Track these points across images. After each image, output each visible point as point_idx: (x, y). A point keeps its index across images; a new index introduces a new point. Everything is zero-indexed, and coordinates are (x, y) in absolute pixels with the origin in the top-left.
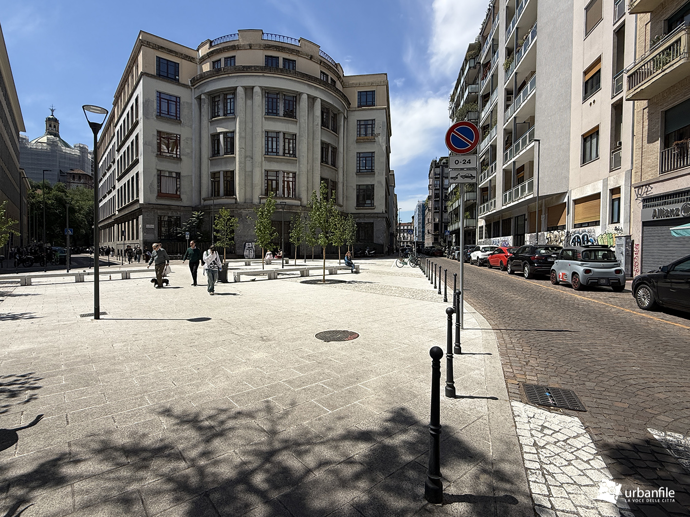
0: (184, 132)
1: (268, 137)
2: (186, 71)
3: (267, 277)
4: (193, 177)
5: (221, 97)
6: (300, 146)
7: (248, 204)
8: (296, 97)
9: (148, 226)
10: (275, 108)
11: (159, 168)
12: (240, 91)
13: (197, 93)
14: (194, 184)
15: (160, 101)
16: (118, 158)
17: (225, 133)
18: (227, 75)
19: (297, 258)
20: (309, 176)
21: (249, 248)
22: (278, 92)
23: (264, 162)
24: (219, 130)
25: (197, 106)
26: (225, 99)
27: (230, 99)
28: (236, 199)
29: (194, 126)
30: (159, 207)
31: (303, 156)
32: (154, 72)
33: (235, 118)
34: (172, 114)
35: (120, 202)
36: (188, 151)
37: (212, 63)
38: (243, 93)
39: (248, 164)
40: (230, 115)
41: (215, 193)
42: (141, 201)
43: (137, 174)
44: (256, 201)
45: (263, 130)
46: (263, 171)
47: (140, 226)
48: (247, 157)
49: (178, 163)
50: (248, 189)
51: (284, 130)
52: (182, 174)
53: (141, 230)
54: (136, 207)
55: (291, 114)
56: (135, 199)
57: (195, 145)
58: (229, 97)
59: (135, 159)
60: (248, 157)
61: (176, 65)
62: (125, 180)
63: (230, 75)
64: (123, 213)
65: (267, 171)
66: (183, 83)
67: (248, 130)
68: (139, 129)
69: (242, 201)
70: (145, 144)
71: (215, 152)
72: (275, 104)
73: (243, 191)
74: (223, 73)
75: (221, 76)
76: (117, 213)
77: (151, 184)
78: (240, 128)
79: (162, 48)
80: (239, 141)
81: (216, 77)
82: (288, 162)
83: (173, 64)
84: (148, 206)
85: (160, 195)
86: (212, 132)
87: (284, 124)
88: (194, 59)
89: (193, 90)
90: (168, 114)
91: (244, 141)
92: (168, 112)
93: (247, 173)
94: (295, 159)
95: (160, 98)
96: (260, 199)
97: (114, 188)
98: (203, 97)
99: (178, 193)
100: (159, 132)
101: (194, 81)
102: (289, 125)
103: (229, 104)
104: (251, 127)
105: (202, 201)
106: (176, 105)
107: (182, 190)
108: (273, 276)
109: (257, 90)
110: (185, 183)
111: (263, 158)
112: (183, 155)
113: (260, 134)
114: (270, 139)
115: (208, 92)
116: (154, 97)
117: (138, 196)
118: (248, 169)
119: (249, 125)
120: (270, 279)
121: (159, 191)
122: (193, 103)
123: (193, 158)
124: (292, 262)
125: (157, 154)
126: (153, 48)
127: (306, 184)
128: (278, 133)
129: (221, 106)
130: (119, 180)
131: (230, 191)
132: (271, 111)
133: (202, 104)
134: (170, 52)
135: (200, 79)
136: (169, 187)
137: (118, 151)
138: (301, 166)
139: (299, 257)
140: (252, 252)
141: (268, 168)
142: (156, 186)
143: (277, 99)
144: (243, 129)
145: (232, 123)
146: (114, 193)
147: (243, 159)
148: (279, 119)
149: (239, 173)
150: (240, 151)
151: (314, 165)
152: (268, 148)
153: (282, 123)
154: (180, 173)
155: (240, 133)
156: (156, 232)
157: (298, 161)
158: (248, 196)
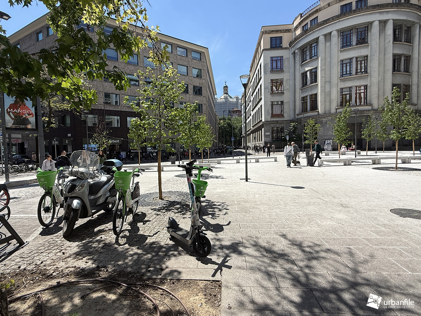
0: (285, 76)
1: (343, 64)
2: (286, 38)
3: (343, 164)
4: (291, 102)
5: (308, 47)
6: (371, 64)
7: (328, 114)
8: (368, 27)
9: (267, 134)
10: (348, 41)
11: (271, 101)
12: (322, 39)
13: (293, 50)
14: (292, 106)
15: (272, 62)
16: (252, 99)
17: (311, 70)
18: (312, 32)
19: (368, 150)
20: (380, 86)
21: (328, 144)
22: (351, 29)
23: (339, 83)
24: (307, 69)
25: (293, 58)
26: (311, 47)
27: (314, 46)
28: (318, 112)
29: (291, 71)
30: (272, 122)
31: (374, 71)
32: (269, 47)
33: (317, 58)
34: (279, 68)
35: (254, 122)
36: (287, 87)
37: (302, 28)
38: (324, 39)
39: (327, 87)
40: (314, 57)
41: (304, 110)
42: (263, 120)
43: (261, 106)
44: (333, 111)
45: (339, 60)
46: (339, 89)
47: (263, 134)
48: (326, 82)
49: (282, 95)
50: (327, 104)
51: (357, 55)
52: (284, 102)
53: (263, 136)
54: (261, 124)
55: (363, 41)
56: (260, 119)
57: (292, 82)
58: (313, 45)
59: (260, 98)
60: (328, 81)
61: (281, 38)
62: (255, 110)
63: (314, 30)
64: (255, 128)
65: (342, 89)
66: (285, 47)
67: (327, 63)
68: (262, 81)
69: (323, 112)
70: (265, 89)
71: (304, 84)
72: (348, 38)
73: (323, 106)
74: (309, 31)
75: (308, 34)
76: (252, 128)
77: (268, 110)
78: (321, 64)
79: (273, 31)
80: (321, 72)
81: (305, 36)
82: (360, 78)
83: (279, 38)
84: (266, 123)
85: (273, 116)
86: (302, 71)
88: (291, 30)
89: (290, 49)
90: (276, 68)
91: (324, 72)
92: (276, 67)
93: (326, 93)
94: (367, 74)
95: (272, 60)
96: (337, 109)
97: (250, 115)
98: (296, 51)
99: (282, 113)
100: (272, 80)
101: (291, 44)
102: (361, 50)
103: (313, 50)
104: (329, 61)
105: (296, 116)
106: (281, 62)
107: (284, 111)
108: (347, 163)
109: (334, 33)
110: (286, 106)
111: (339, 80)
112: (285, 90)
113: (336, 64)
114: (344, 65)
115: (299, 47)
116: (269, 61)
117: (261, 118)
118: (327, 90)
119: (328, 60)
120: (345, 165)
121: (272, 114)
122: (291, 57)
123: (291, 91)
124: (363, 153)
125: (271, 93)
126: (268, 33)
127: (377, 92)
128: (351, 59)
129: (308, 53)
130: (253, 110)
131: (314, 107)
132: (346, 44)
133: (296, 56)
134: (277, 31)
135: (295, 40)
136: (277, 111)
137: (252, 95)
138: (372, 79)
139: (370, 149)
140: (330, 146)
141: (343, 86)
142: (270, 112)
143: (350, 34)
144: (324, 64)
145: (316, 62)
146: (251, 117)
147: (324, 84)
148: (352, 48)
149: (321, 94)
150: (321, 79)
151: (386, 75)
152: (343, 72)
153: (355, 50)
154: (283, 101)
155: (321, 67)
156: (271, 137)
157: (369, 76)
158: (327, 109)
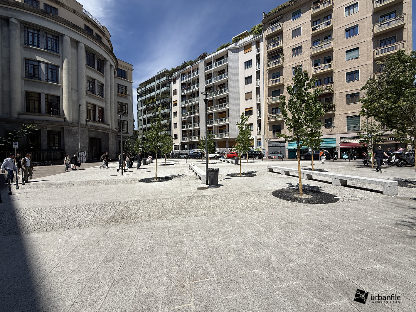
1: (87, 80)
5: (41, 33)
8: (103, 61)
12: (67, 40)
17: (48, 64)
18: (55, 21)
21: (82, 155)
22: (94, 53)
23: (86, 97)
24: (39, 59)
26: (45, 36)
27: (51, 39)
28: (65, 118)
33: (60, 57)
39: (74, 94)
40: (52, 51)
41: (30, 110)
44: (83, 122)
45: (86, 75)
48: (73, 89)
50: (74, 113)
51: (98, 79)
55: (101, 70)
58: (49, 36)
63: (59, 23)
65: (87, 103)
71: (30, 74)
73: (71, 113)
74: (51, 17)
75: (47, 18)
80: (68, 76)
82: (100, 100)
86: (27, 56)
87: (97, 75)
91: (71, 77)
93: (73, 101)
96: (87, 121)
98: (13, 20)
102: (100, 77)
104: (75, 69)
109: (82, 45)
111: (86, 94)
115: (23, 21)
118: (74, 98)
128: (94, 80)
129: (41, 40)
132: (89, 63)
140: (85, 158)
141: (89, 101)
143: (92, 57)
145: (56, 59)
148: (95, 71)
149: (69, 100)
150: (69, 84)
155: (68, 70)
157: (105, 101)
158: (74, 118)
